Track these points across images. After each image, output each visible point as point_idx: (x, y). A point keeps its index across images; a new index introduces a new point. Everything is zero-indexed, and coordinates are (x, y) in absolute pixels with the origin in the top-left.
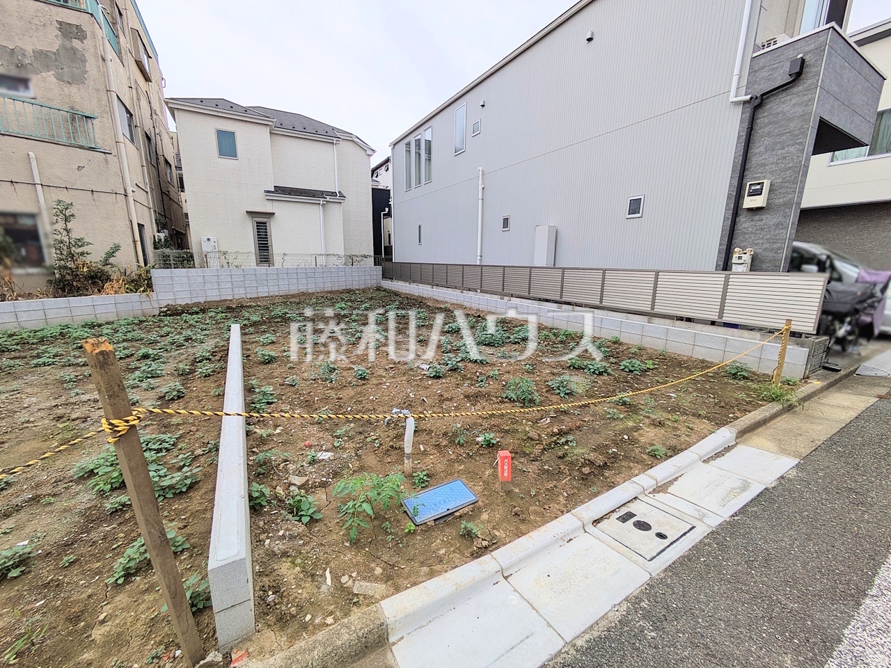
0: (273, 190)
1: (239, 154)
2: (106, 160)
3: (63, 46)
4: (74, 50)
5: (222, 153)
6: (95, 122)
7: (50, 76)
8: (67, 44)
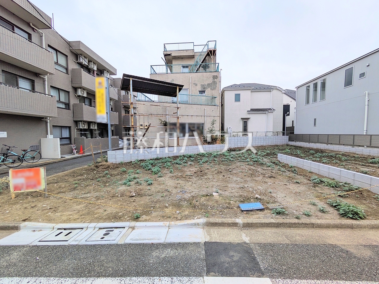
0: (250, 110)
1: (241, 101)
2: (218, 108)
3: (213, 81)
4: (215, 81)
5: (236, 101)
6: (216, 98)
7: (209, 89)
8: (214, 81)
